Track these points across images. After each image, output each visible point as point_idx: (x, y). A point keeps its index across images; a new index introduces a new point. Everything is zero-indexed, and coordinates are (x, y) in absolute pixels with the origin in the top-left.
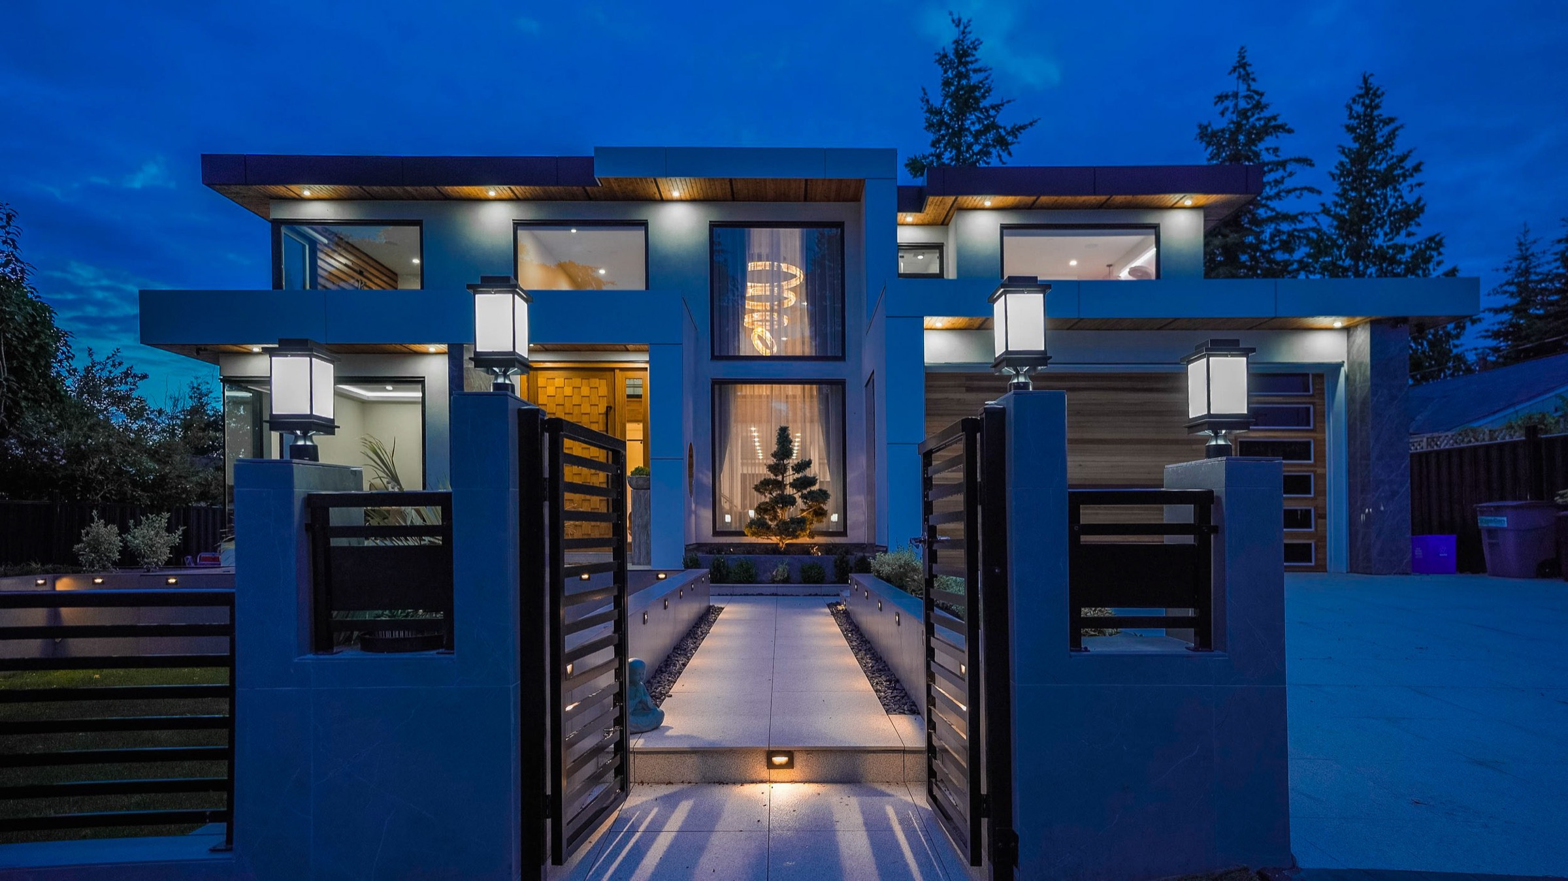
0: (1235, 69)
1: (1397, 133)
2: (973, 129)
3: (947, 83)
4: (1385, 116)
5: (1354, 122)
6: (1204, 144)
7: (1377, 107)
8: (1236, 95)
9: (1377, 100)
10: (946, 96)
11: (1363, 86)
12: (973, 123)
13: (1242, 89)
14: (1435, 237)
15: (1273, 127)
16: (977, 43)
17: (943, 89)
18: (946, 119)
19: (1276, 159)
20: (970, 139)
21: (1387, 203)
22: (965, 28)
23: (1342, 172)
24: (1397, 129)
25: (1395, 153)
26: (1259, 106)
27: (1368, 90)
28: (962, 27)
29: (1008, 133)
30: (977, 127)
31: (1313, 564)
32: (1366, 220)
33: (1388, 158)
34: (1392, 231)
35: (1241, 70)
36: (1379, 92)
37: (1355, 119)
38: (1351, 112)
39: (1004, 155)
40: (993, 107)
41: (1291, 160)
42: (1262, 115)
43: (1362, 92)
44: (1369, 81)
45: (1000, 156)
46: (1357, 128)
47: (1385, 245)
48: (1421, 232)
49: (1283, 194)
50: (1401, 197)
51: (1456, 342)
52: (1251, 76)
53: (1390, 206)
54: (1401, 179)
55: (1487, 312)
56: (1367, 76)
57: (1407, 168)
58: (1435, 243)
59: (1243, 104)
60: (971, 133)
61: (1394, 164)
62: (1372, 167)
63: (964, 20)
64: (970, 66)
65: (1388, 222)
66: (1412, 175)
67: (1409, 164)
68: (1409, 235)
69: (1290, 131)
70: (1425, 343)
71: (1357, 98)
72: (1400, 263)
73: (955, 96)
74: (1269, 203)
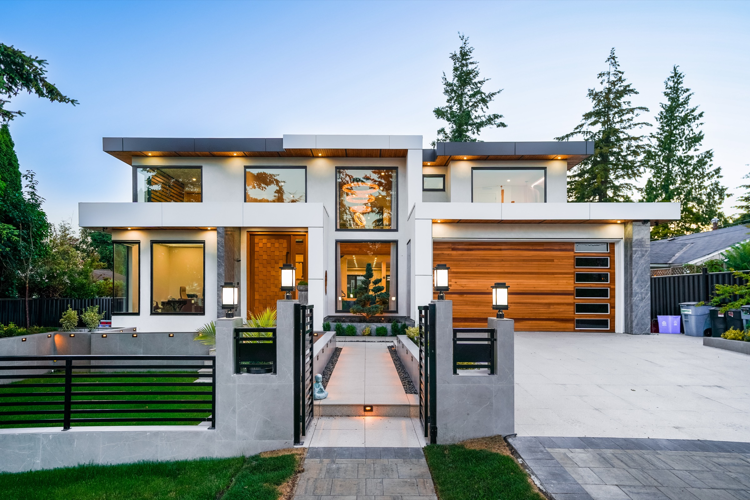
0: (609, 59)
1: (690, 97)
2: (469, 93)
3: (456, 69)
4: (684, 88)
5: (669, 91)
6: (591, 99)
7: (680, 83)
8: (609, 73)
9: (681, 80)
10: (456, 76)
11: (674, 72)
12: (469, 91)
13: (612, 70)
14: (709, 151)
15: (627, 90)
16: (471, 49)
17: (454, 72)
18: (455, 88)
19: (629, 107)
20: (468, 99)
21: (684, 134)
22: (466, 41)
23: (661, 117)
24: (690, 95)
25: (689, 108)
26: (620, 80)
27: (676, 74)
28: (464, 40)
29: (487, 97)
30: (471, 93)
31: (609, 329)
32: (674, 142)
33: (685, 110)
34: (686, 148)
35: (612, 60)
36: (681, 76)
37: (669, 89)
38: (667, 85)
39: (485, 108)
40: (479, 82)
41: (637, 108)
42: (622, 84)
43: (673, 75)
44: (677, 70)
45: (482, 108)
46: (670, 94)
47: (683, 155)
48: (701, 149)
49: (632, 126)
50: (692, 130)
51: (719, 206)
52: (617, 63)
53: (686, 135)
54: (693, 120)
55: (742, 187)
56: (676, 67)
57: (695, 115)
58: (709, 155)
59: (612, 78)
60: (468, 95)
61: (688, 113)
62: (677, 114)
63: (465, 37)
64: (469, 61)
65: (685, 144)
66: (698, 119)
67: (696, 113)
68: (695, 150)
69: (636, 93)
70: (703, 206)
71: (670, 78)
72: (690, 165)
73: (460, 77)
74: (625, 130)
